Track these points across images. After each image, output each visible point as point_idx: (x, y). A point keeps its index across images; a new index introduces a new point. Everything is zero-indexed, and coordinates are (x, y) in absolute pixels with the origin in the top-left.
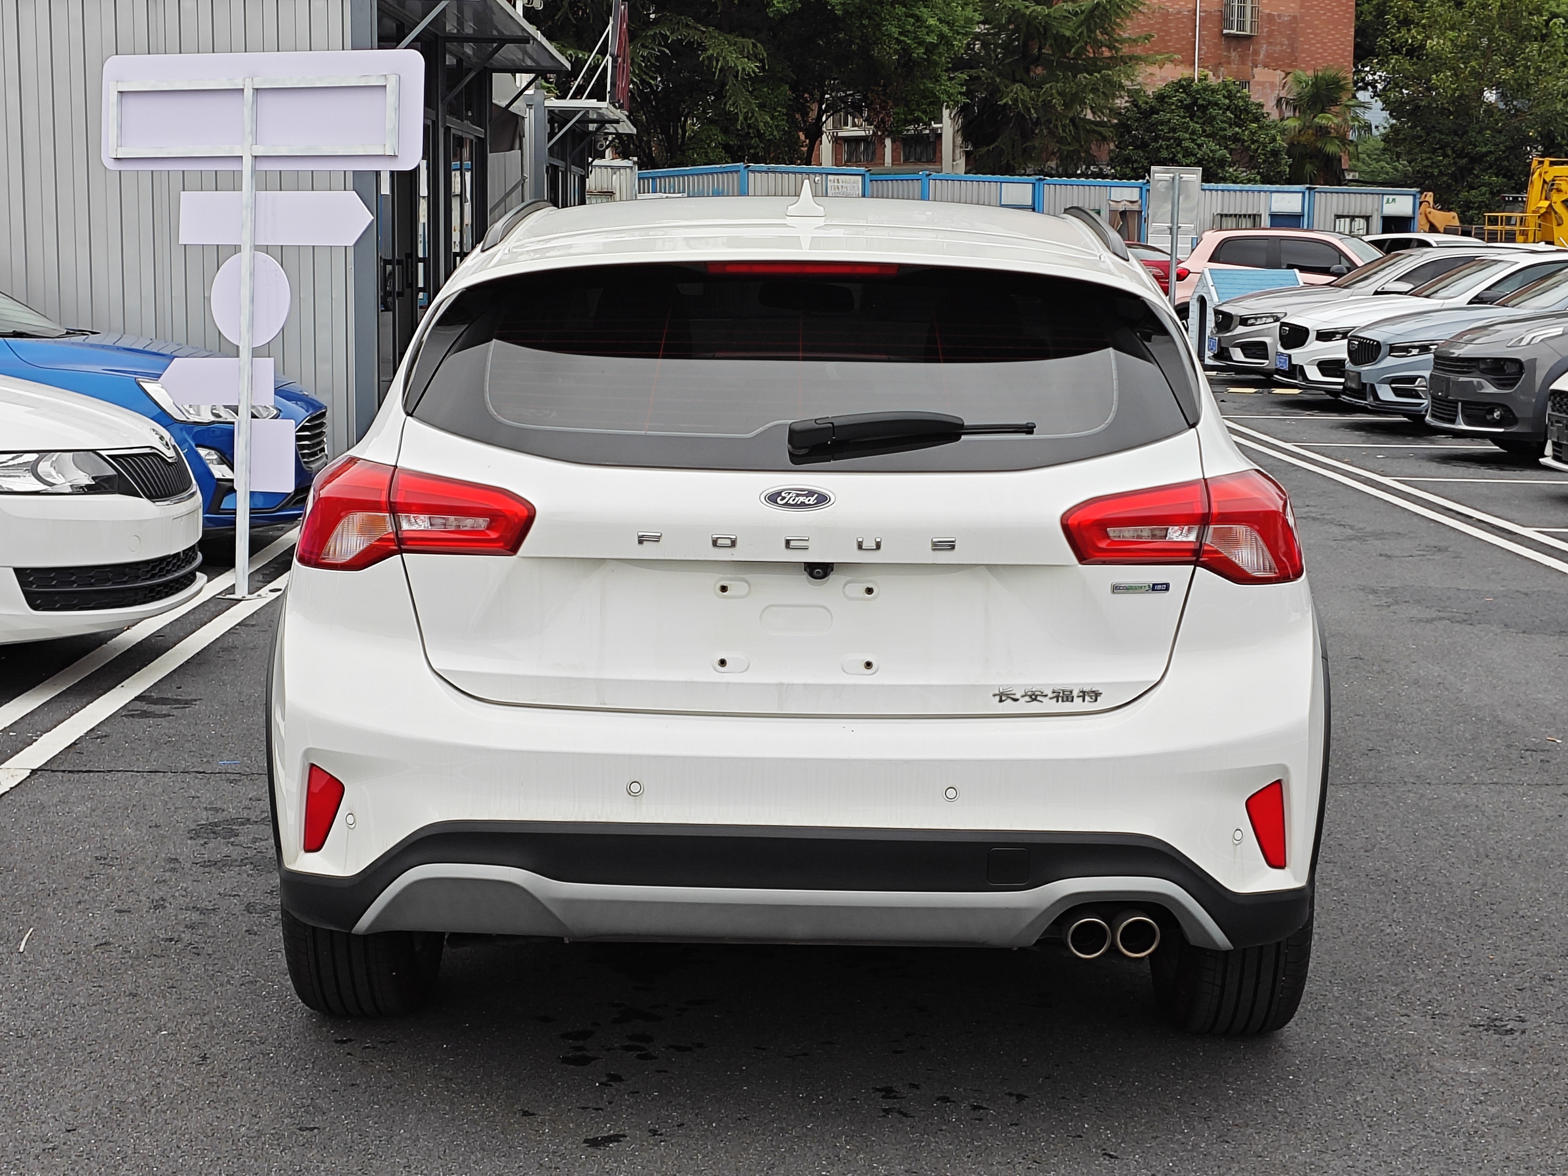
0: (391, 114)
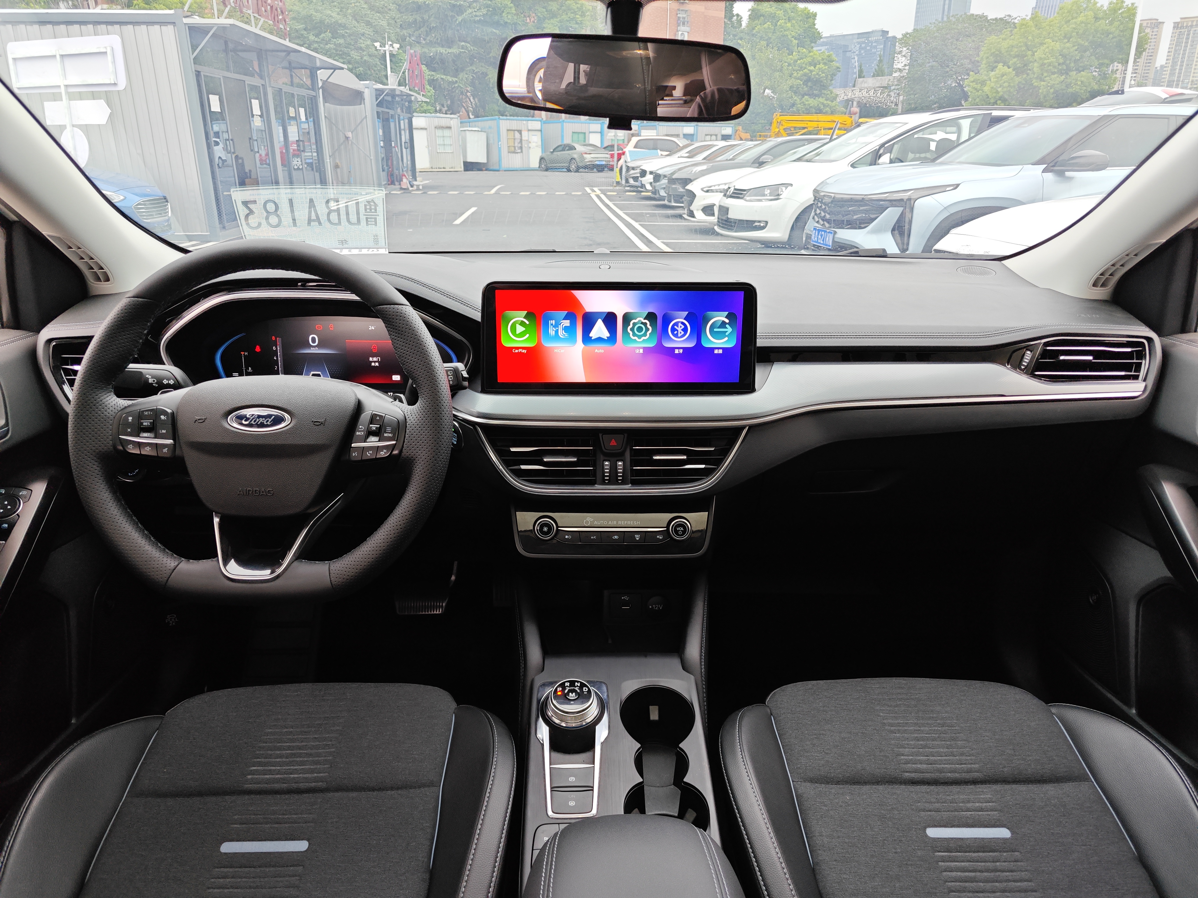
0: (110, 65)
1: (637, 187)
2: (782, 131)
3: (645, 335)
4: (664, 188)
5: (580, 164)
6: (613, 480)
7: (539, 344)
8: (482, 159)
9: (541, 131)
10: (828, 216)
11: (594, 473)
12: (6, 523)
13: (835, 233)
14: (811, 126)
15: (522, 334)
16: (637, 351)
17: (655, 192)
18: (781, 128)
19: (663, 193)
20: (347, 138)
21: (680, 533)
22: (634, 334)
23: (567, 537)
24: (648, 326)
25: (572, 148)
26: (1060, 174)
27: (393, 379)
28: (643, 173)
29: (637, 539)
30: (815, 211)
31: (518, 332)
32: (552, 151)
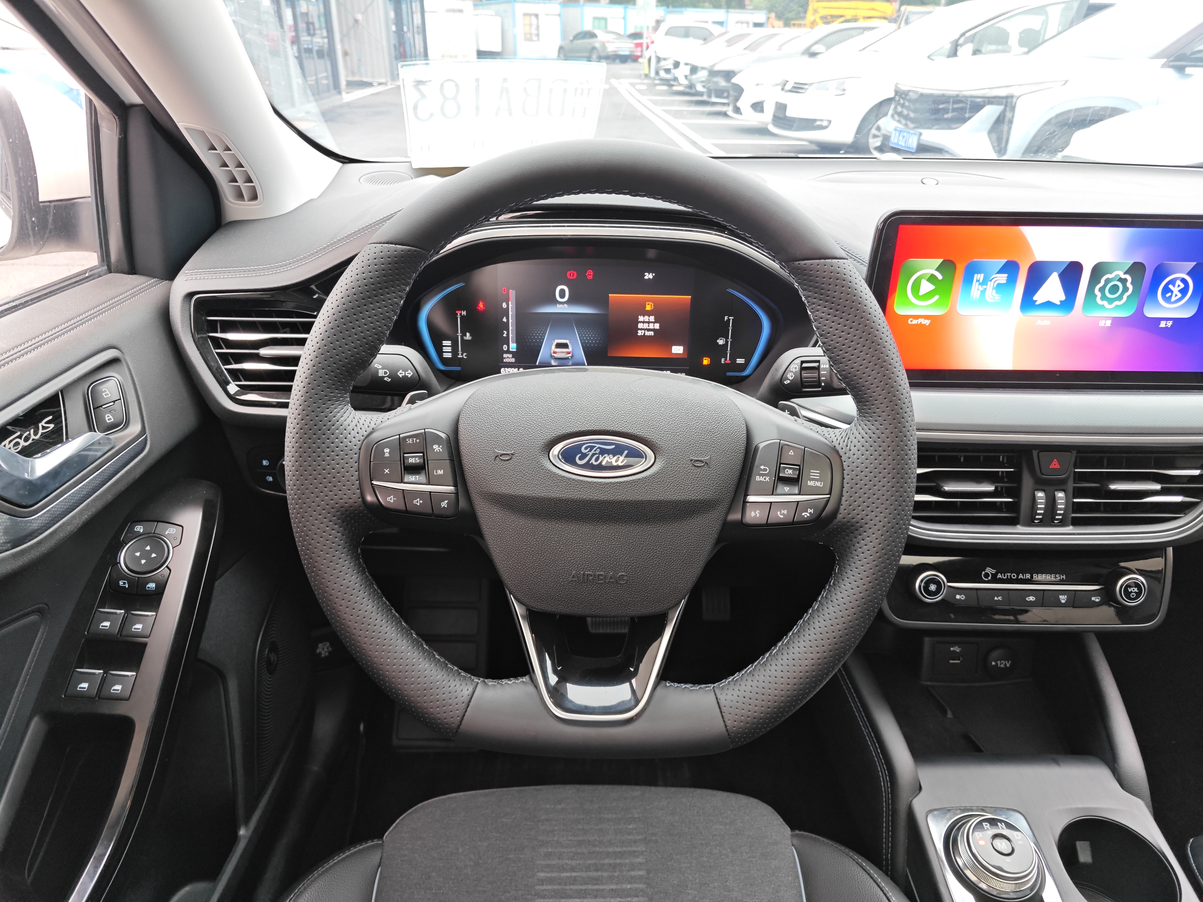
1: (668, 80)
2: (818, 20)
3: (1120, 298)
4: (702, 82)
5: (603, 54)
6: (1049, 519)
7: (952, 311)
8: (498, 48)
9: (559, 15)
10: (912, 115)
11: (1013, 507)
12: (153, 582)
13: (921, 134)
14: (849, 14)
15: (929, 295)
16: (1102, 324)
17: (691, 86)
18: (818, 16)
19: (699, 88)
20: (356, 21)
21: (1133, 596)
22: (1104, 297)
23: (958, 597)
24: (1129, 284)
25: (593, 35)
26: (1180, 69)
27: (673, 352)
28: (677, 65)
29: (1063, 601)
30: (895, 108)
31: (922, 292)
32: (571, 38)
